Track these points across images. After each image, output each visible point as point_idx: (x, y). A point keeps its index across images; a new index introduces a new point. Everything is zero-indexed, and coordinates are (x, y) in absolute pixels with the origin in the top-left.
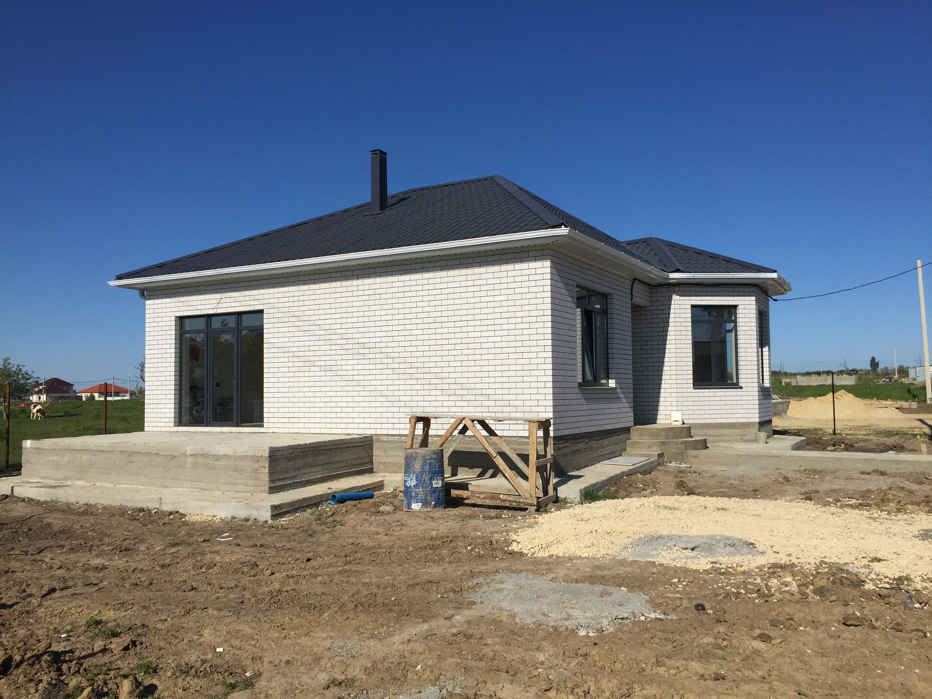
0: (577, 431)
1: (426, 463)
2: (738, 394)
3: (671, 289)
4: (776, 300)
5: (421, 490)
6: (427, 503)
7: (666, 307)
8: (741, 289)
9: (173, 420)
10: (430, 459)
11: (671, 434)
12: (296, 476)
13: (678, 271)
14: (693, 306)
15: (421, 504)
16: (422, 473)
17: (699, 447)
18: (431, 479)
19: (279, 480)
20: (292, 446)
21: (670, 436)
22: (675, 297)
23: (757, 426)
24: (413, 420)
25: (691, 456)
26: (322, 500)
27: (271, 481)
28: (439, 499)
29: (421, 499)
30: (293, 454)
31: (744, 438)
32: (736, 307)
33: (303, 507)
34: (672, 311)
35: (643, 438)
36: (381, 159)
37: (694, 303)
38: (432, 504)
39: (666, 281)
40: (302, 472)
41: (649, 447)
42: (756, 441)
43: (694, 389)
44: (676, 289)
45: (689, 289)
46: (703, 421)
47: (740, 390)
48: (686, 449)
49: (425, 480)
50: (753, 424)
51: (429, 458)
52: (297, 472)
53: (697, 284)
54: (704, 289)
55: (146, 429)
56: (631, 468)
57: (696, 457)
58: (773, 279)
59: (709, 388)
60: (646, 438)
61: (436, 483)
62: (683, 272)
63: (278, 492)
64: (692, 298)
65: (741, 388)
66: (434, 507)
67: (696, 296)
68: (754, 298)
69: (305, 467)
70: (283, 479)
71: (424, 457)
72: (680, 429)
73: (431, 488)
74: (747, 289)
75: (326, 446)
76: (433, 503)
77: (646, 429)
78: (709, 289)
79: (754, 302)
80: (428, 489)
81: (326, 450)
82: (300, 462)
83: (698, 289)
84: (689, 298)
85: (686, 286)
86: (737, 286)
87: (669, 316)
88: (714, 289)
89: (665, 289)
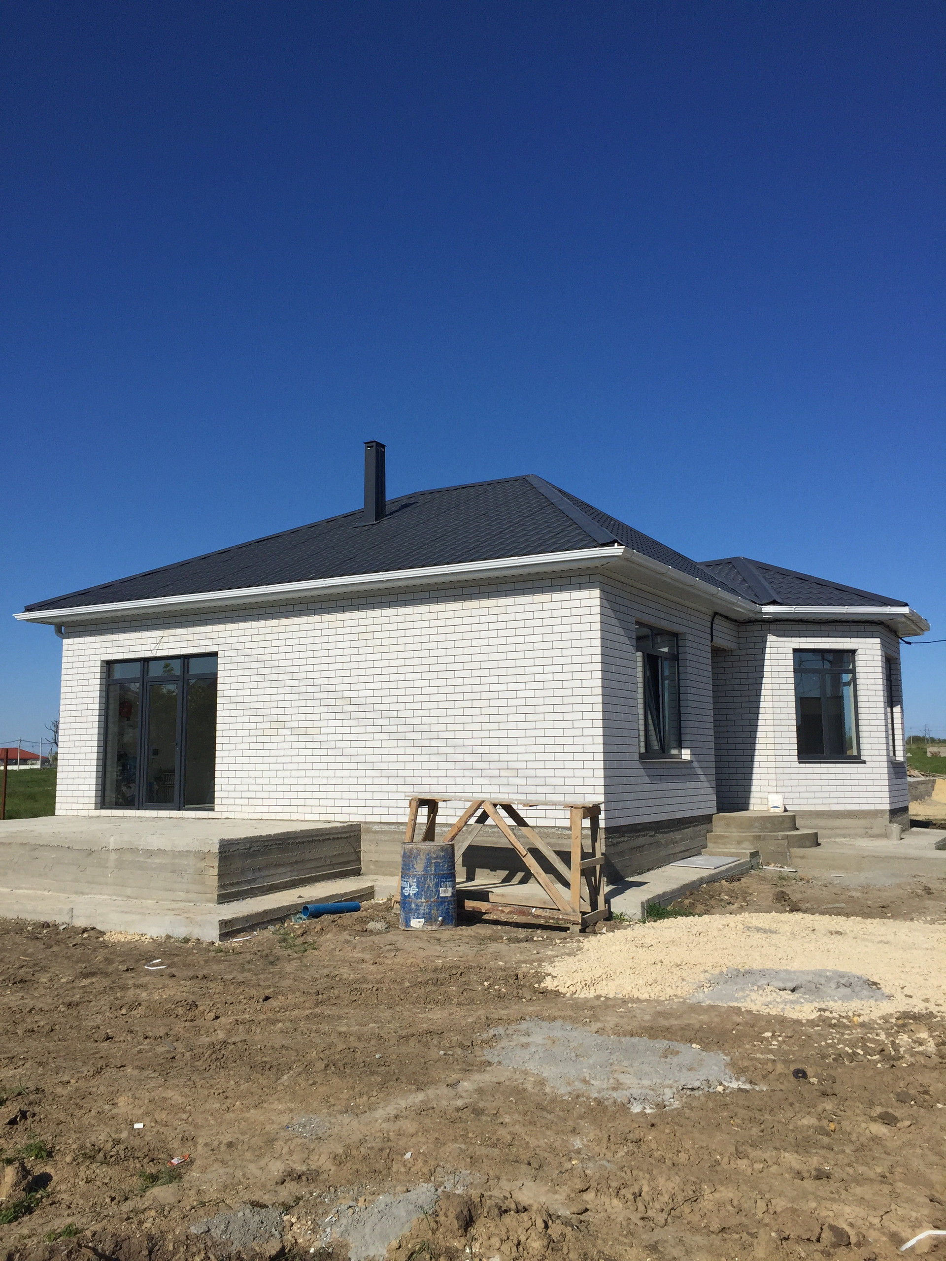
0: (638, 820)
1: (431, 863)
2: (860, 770)
3: (766, 626)
4: (909, 643)
5: (423, 900)
6: (431, 919)
7: (760, 651)
8: (861, 628)
9: (93, 800)
10: (435, 858)
11: (769, 825)
12: (255, 880)
13: (774, 603)
14: (795, 651)
15: (423, 920)
16: (425, 876)
17: (808, 843)
18: (438, 885)
19: (232, 885)
20: (251, 838)
21: (766, 828)
22: (771, 638)
23: (887, 815)
24: (414, 804)
25: (796, 857)
26: (289, 913)
27: (221, 886)
28: (447, 913)
29: (424, 914)
30: (252, 849)
31: (869, 831)
32: (853, 652)
33: (263, 923)
34: (767, 657)
35: (730, 830)
36: (378, 452)
37: (797, 646)
38: (438, 921)
39: (758, 617)
40: (263, 874)
41: (739, 843)
42: (886, 836)
43: (800, 763)
44: (772, 626)
45: (789, 627)
46: (812, 808)
47: (863, 765)
48: (790, 846)
49: (429, 887)
50: (881, 812)
51: (435, 856)
52: (258, 874)
53: (801, 621)
54: (810, 627)
55: (57, 812)
56: (713, 872)
57: (802, 857)
58: (904, 615)
59: (820, 763)
60: (734, 830)
61: (445, 892)
62: (781, 604)
63: (230, 901)
64: (794, 639)
65: (864, 762)
66: (442, 925)
67: (800, 637)
68: (878, 640)
69: (267, 867)
70: (238, 883)
71: (428, 854)
72: (780, 819)
73: (438, 898)
74: (868, 628)
75: (297, 838)
76: (440, 919)
77: (734, 818)
78: (817, 627)
79: (879, 646)
80: (432, 900)
81: (297, 843)
82: (261, 860)
83: (803, 627)
84: (789, 639)
85: (786, 622)
86: (855, 624)
87: (763, 663)
88: (823, 627)
89: (757, 627)
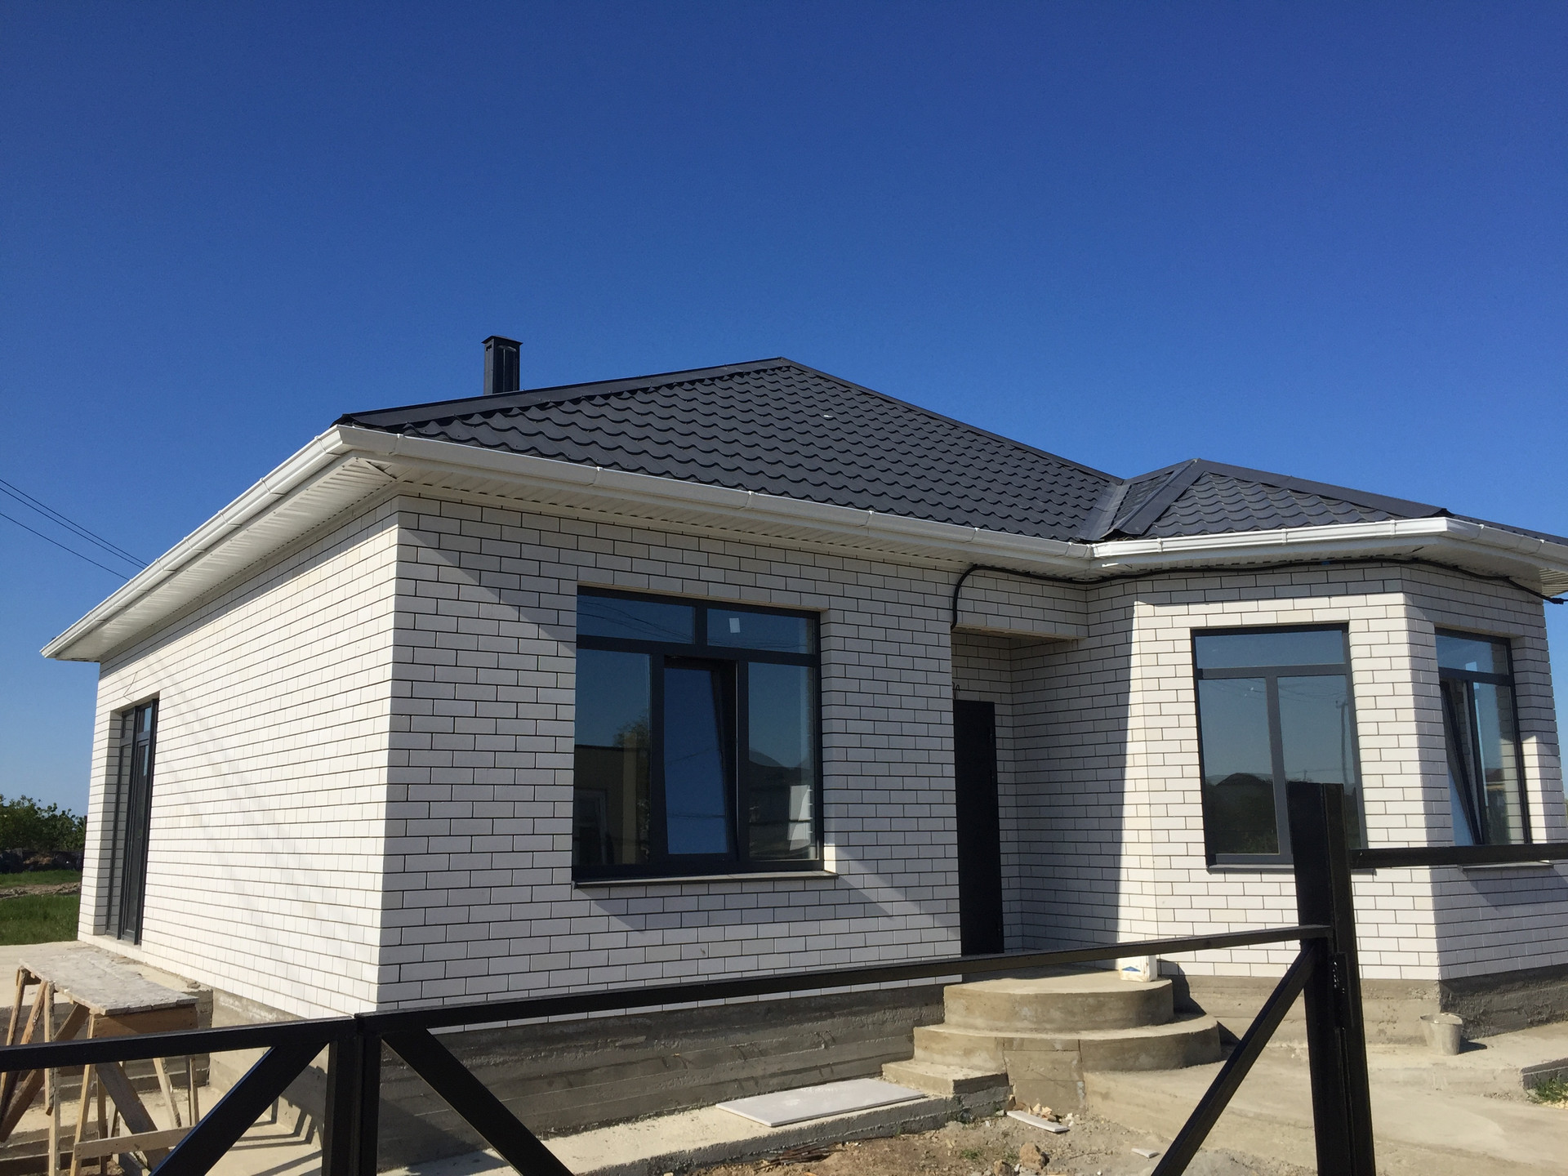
2: (1362, 889)
3: (1131, 587)
7: (1121, 638)
8: (1354, 574)
14: (1196, 633)
22: (1141, 609)
23: (1434, 994)
32: (1343, 627)
34: (1135, 648)
36: (499, 355)
37: (1200, 622)
39: (1093, 569)
42: (1418, 1041)
43: (1210, 871)
44: (1143, 586)
45: (1182, 585)
48: (1082, 1066)
50: (1421, 985)
53: (1207, 570)
54: (1228, 581)
64: (1194, 608)
67: (1206, 602)
68: (1399, 598)
74: (1372, 572)
78: (1248, 580)
79: (1401, 611)
83: (1213, 582)
84: (1183, 609)
85: (1173, 575)
86: (1341, 566)
87: (1129, 661)
88: (1263, 579)
89: (1116, 589)
